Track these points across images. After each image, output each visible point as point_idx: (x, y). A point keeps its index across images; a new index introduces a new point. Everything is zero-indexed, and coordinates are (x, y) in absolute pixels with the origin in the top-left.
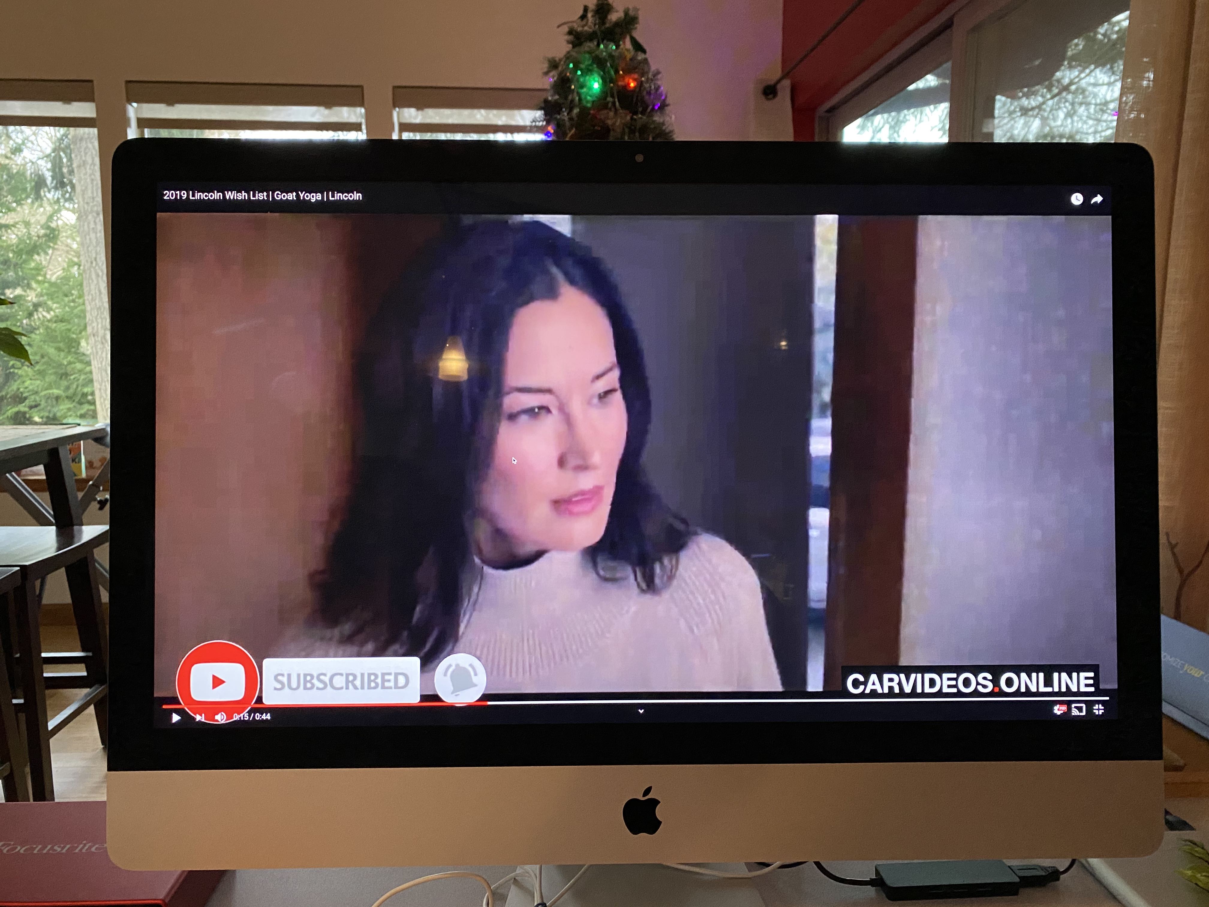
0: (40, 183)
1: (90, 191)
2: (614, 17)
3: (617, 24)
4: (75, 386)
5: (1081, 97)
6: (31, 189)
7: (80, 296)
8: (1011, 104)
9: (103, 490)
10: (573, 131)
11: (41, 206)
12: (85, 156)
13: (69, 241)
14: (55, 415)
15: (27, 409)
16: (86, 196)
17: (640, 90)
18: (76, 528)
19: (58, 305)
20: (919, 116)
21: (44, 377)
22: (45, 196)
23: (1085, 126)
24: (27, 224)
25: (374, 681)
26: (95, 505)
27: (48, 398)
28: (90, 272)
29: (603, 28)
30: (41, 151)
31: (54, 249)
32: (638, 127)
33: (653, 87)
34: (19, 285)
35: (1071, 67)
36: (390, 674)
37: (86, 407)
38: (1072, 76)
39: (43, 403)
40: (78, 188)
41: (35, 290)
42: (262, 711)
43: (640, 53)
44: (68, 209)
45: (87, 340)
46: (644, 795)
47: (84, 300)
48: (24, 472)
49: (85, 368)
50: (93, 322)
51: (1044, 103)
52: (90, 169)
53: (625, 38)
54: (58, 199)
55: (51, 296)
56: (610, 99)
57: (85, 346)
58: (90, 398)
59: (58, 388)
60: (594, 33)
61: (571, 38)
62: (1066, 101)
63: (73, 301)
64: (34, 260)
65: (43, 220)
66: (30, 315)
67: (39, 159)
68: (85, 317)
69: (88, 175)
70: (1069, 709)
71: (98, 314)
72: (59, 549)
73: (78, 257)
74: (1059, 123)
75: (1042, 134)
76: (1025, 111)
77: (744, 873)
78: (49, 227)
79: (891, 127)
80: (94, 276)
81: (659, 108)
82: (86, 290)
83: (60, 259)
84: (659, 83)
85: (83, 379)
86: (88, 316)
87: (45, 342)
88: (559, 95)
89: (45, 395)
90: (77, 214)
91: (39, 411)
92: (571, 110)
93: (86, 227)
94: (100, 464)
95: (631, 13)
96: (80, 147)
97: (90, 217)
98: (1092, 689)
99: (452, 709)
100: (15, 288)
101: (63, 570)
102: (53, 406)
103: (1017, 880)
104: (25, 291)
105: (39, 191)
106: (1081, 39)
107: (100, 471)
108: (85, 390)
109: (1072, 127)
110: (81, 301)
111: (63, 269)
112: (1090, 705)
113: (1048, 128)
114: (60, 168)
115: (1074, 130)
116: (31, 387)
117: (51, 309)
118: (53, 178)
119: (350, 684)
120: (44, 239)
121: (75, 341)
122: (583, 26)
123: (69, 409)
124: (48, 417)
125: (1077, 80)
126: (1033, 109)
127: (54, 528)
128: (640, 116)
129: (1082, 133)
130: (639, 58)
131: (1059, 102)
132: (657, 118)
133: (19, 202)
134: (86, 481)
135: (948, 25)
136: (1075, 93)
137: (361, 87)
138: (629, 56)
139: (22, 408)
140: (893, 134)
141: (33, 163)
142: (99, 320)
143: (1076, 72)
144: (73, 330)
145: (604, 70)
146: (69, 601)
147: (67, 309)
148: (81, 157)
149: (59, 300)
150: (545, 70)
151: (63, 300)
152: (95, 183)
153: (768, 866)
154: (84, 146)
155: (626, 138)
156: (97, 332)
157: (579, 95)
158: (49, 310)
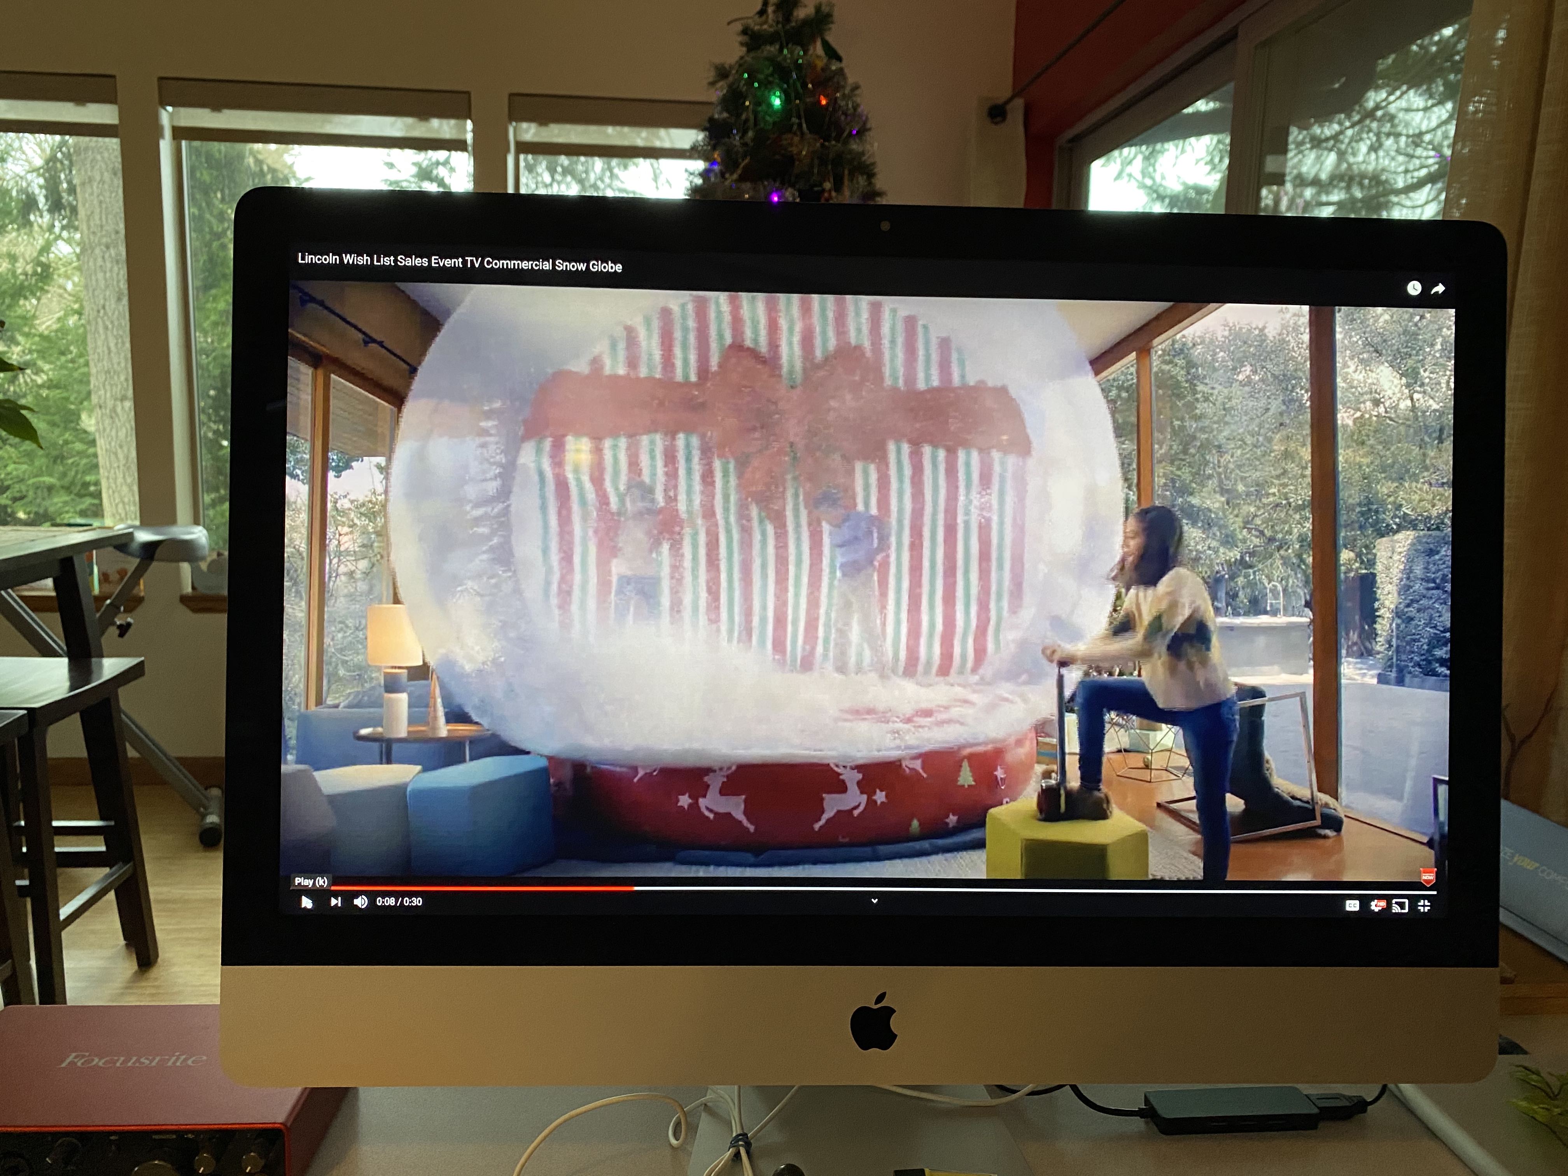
0: (29, 204)
1: (97, 217)
2: (802, 13)
3: (806, 22)
4: (73, 473)
5: (1389, 125)
6: (18, 212)
7: (83, 355)
8: (1299, 134)
9: (125, 611)
10: (747, 161)
11: (30, 234)
12: (91, 171)
13: (63, 280)
14: (46, 511)
15: (9, 502)
16: (92, 223)
17: (834, 109)
18: (94, 660)
19: (52, 366)
21: (32, 461)
22: (35, 221)
23: (1393, 164)
24: (11, 257)
26: (113, 631)
27: (37, 488)
28: (97, 323)
29: (788, 27)
30: (29, 162)
31: (44, 291)
32: (831, 156)
33: (850, 106)
35: (1378, 88)
37: (88, 501)
38: (1378, 99)
39: (31, 494)
40: (81, 213)
41: (21, 345)
43: (834, 61)
44: (65, 241)
45: (90, 411)
46: (877, 1002)
47: (87, 362)
48: (22, 587)
49: (87, 449)
50: (99, 389)
51: (1341, 132)
52: (98, 187)
53: (815, 42)
54: (53, 225)
55: (42, 354)
56: (794, 120)
57: (88, 422)
58: (92, 488)
59: (51, 475)
60: (777, 33)
61: (745, 39)
62: (1370, 130)
63: (72, 361)
64: (20, 306)
65: (32, 253)
67: (28, 172)
68: (89, 383)
69: (95, 194)
70: (1389, 905)
71: (106, 380)
72: (72, 688)
73: (78, 301)
74: (1360, 158)
75: (1337, 172)
76: (1317, 143)
77: (986, 1100)
78: (40, 264)
79: (1146, 159)
80: (101, 330)
81: (858, 132)
82: (90, 348)
83: (51, 304)
84: (858, 100)
85: (85, 465)
86: (93, 381)
88: (727, 111)
89: (34, 484)
90: (77, 247)
91: (25, 504)
92: (745, 133)
93: (91, 264)
94: (119, 577)
95: (825, 9)
96: (86, 158)
97: (97, 251)
101: (77, 715)
102: (44, 499)
103: (1316, 1111)
104: (9, 347)
105: (29, 215)
107: (119, 588)
108: (88, 478)
109: (1377, 164)
110: (82, 361)
111: (59, 318)
112: (1414, 900)
113: (1346, 165)
114: (56, 187)
115: (1380, 167)
116: (15, 473)
117: (42, 371)
118: (47, 197)
120: (34, 279)
121: (74, 414)
122: (761, 24)
123: (65, 503)
124: (37, 514)
125: (1384, 104)
126: (1327, 139)
127: (65, 661)
128: (833, 142)
130: (834, 68)
131: (1362, 130)
132: (854, 146)
134: (103, 598)
135: (1231, 37)
136: (1381, 120)
137: (468, 93)
138: (820, 64)
140: (1147, 168)
141: (20, 178)
142: (108, 387)
143: (1383, 94)
144: (72, 399)
145: (787, 83)
146: (84, 754)
147: (65, 372)
148: (86, 171)
149: (53, 359)
150: (711, 80)
151: (58, 359)
152: (104, 206)
153: (1014, 1092)
154: (91, 157)
155: (816, 171)
156: (105, 402)
157: (755, 113)
158: (38, 371)
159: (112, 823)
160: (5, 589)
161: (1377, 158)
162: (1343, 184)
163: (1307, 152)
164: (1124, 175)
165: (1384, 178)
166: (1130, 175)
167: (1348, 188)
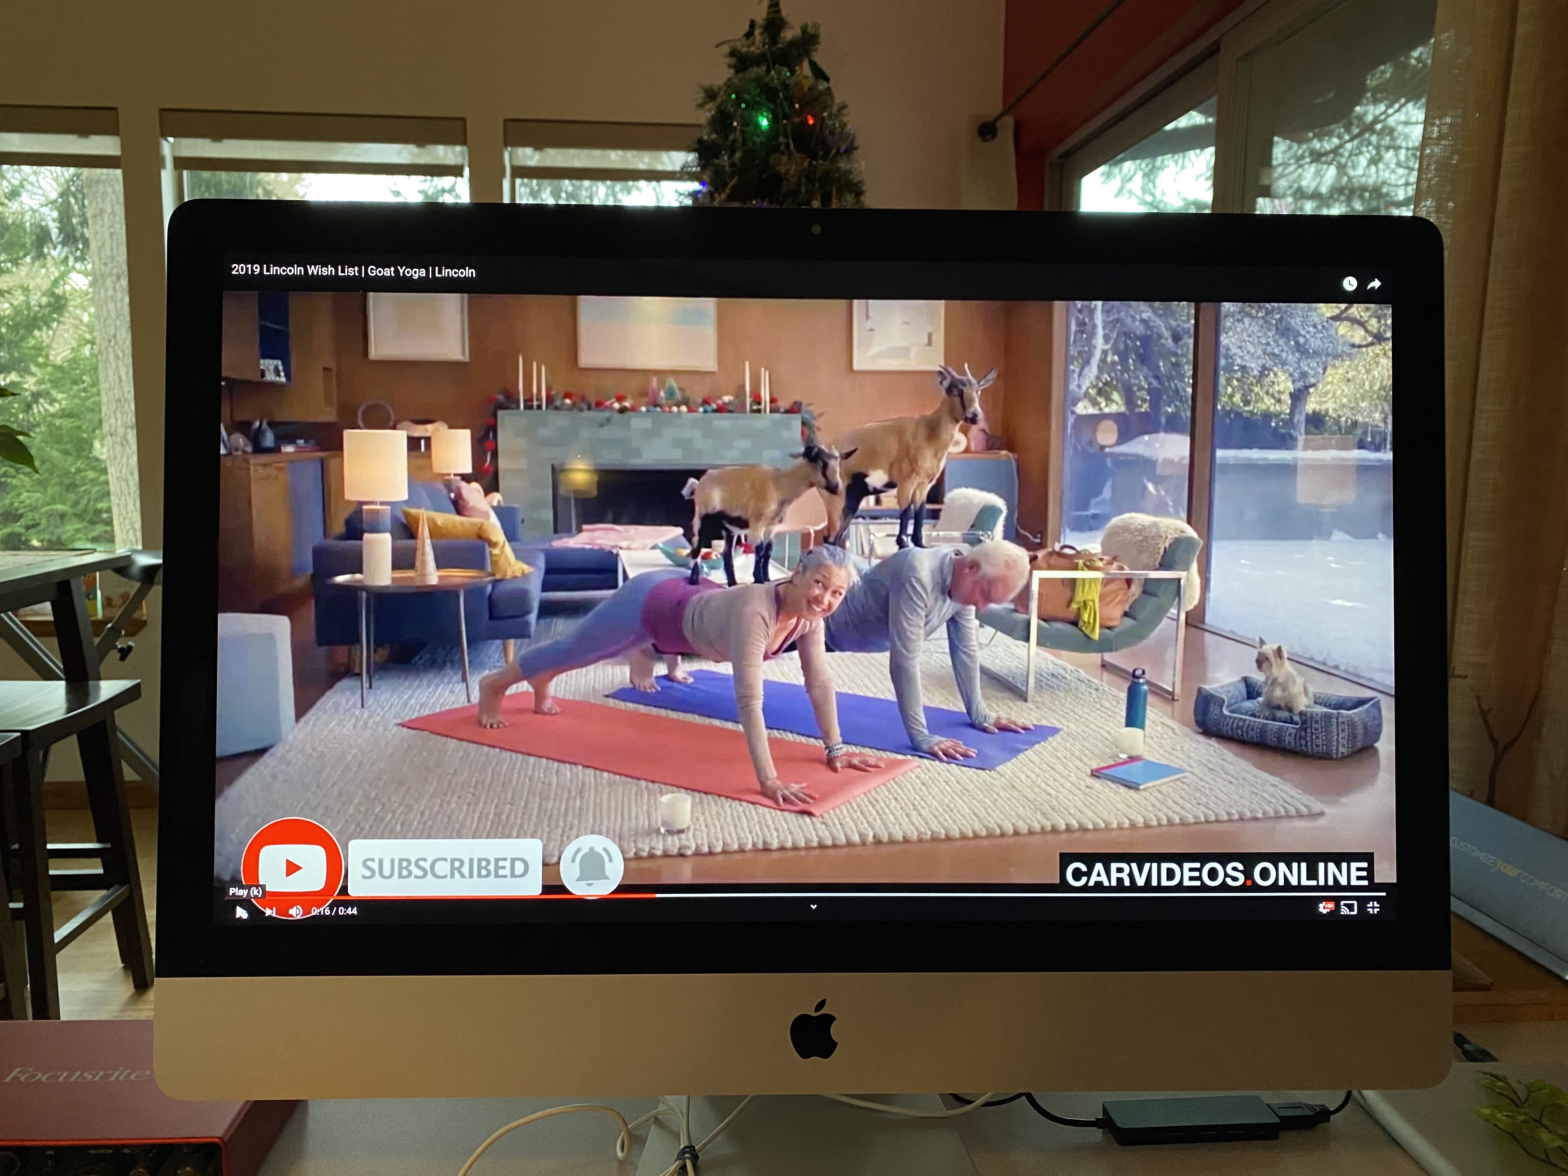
0: (42, 237)
1: (108, 248)
2: (789, 34)
3: (792, 44)
4: (85, 501)
5: (1388, 138)
6: (32, 244)
7: (94, 384)
8: (1299, 148)
9: (126, 635)
10: (735, 180)
11: (44, 266)
12: (103, 203)
13: (78, 312)
14: (59, 538)
15: (22, 530)
16: (102, 254)
17: (821, 128)
18: (91, 683)
19: (65, 396)
20: (1181, 161)
21: (45, 489)
22: (49, 253)
23: (1393, 176)
24: (26, 290)
25: (485, 868)
26: (114, 655)
27: (51, 515)
28: (108, 352)
29: (774, 49)
30: (44, 195)
31: (59, 322)
32: (818, 175)
33: (837, 125)
34: (14, 369)
35: (1376, 101)
36: (505, 859)
37: (100, 528)
38: (1377, 112)
39: (44, 522)
40: (93, 245)
41: (34, 375)
42: (348, 904)
43: (821, 81)
44: (79, 272)
45: (102, 439)
46: (817, 1010)
47: (99, 391)
48: (22, 611)
49: (99, 477)
50: (110, 417)
51: (1341, 146)
52: (109, 220)
53: (802, 62)
54: (66, 258)
55: (55, 383)
56: (782, 139)
57: (100, 450)
58: (105, 516)
59: (64, 504)
60: (763, 55)
61: (733, 60)
62: (1369, 144)
63: (85, 390)
64: (34, 337)
65: (46, 285)
66: (29, 407)
67: (42, 206)
68: (100, 412)
69: (106, 226)
70: (1338, 907)
71: (117, 408)
72: (69, 710)
73: (91, 332)
74: (1360, 172)
75: (1338, 185)
76: (1317, 157)
77: (941, 1111)
78: (53, 294)
79: (1146, 175)
80: (112, 358)
81: (845, 151)
82: (101, 375)
83: (66, 335)
84: (845, 119)
85: (97, 492)
86: (104, 409)
87: (46, 443)
88: (718, 133)
89: (46, 512)
90: (90, 278)
91: (38, 532)
92: (732, 153)
93: (102, 294)
94: (121, 601)
95: (811, 30)
96: (97, 192)
97: (108, 281)
98: (1365, 883)
99: (582, 902)
100: (9, 372)
101: (75, 736)
102: (56, 527)
103: (1277, 1120)
104: (21, 376)
105: (42, 248)
106: (1388, 65)
107: (121, 611)
108: (100, 506)
109: (1377, 177)
110: (95, 390)
111: (73, 349)
112: (1363, 902)
113: (1345, 179)
114: (69, 219)
115: (1380, 180)
116: (28, 502)
117: (55, 400)
118: (61, 230)
119: (456, 872)
120: (48, 309)
121: (87, 443)
122: (749, 47)
123: (78, 531)
124: (49, 541)
125: (1383, 117)
126: (1326, 153)
127: (63, 683)
128: (821, 162)
129: (1390, 185)
130: (821, 87)
131: (1361, 144)
132: (842, 165)
133: (15, 262)
134: (104, 622)
135: (1214, 50)
136: (1380, 133)
137: (463, 120)
138: (807, 84)
139: (17, 528)
140: (1147, 184)
141: (34, 211)
142: (119, 416)
143: (1382, 107)
144: (84, 427)
145: (774, 103)
146: (82, 778)
147: (77, 401)
148: (97, 203)
149: (66, 389)
150: (700, 101)
151: (71, 389)
152: (115, 237)
153: (970, 1102)
154: (101, 190)
155: (803, 189)
156: (116, 430)
157: (742, 132)
158: (52, 401)
159: (109, 846)
160: (5, 612)
161: (1377, 171)
162: (1342, 198)
163: (1306, 166)
164: (1125, 191)
165: (1384, 190)
166: (1130, 192)
167: (1349, 200)
